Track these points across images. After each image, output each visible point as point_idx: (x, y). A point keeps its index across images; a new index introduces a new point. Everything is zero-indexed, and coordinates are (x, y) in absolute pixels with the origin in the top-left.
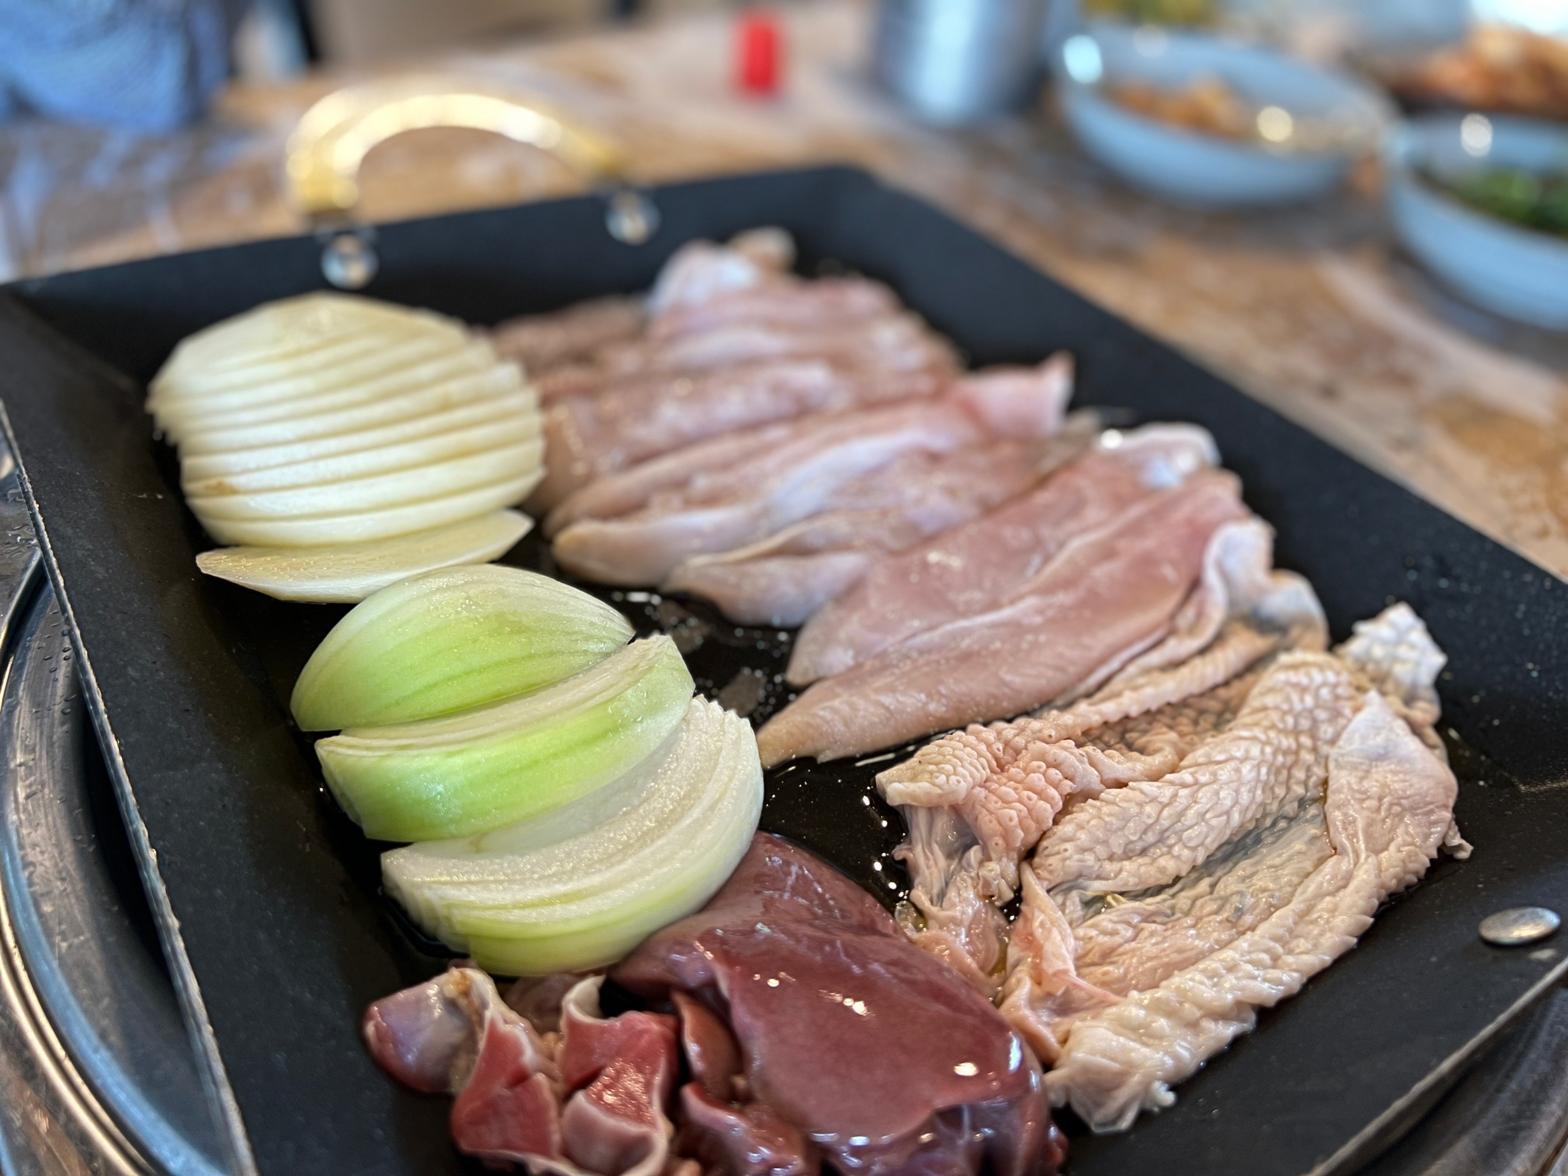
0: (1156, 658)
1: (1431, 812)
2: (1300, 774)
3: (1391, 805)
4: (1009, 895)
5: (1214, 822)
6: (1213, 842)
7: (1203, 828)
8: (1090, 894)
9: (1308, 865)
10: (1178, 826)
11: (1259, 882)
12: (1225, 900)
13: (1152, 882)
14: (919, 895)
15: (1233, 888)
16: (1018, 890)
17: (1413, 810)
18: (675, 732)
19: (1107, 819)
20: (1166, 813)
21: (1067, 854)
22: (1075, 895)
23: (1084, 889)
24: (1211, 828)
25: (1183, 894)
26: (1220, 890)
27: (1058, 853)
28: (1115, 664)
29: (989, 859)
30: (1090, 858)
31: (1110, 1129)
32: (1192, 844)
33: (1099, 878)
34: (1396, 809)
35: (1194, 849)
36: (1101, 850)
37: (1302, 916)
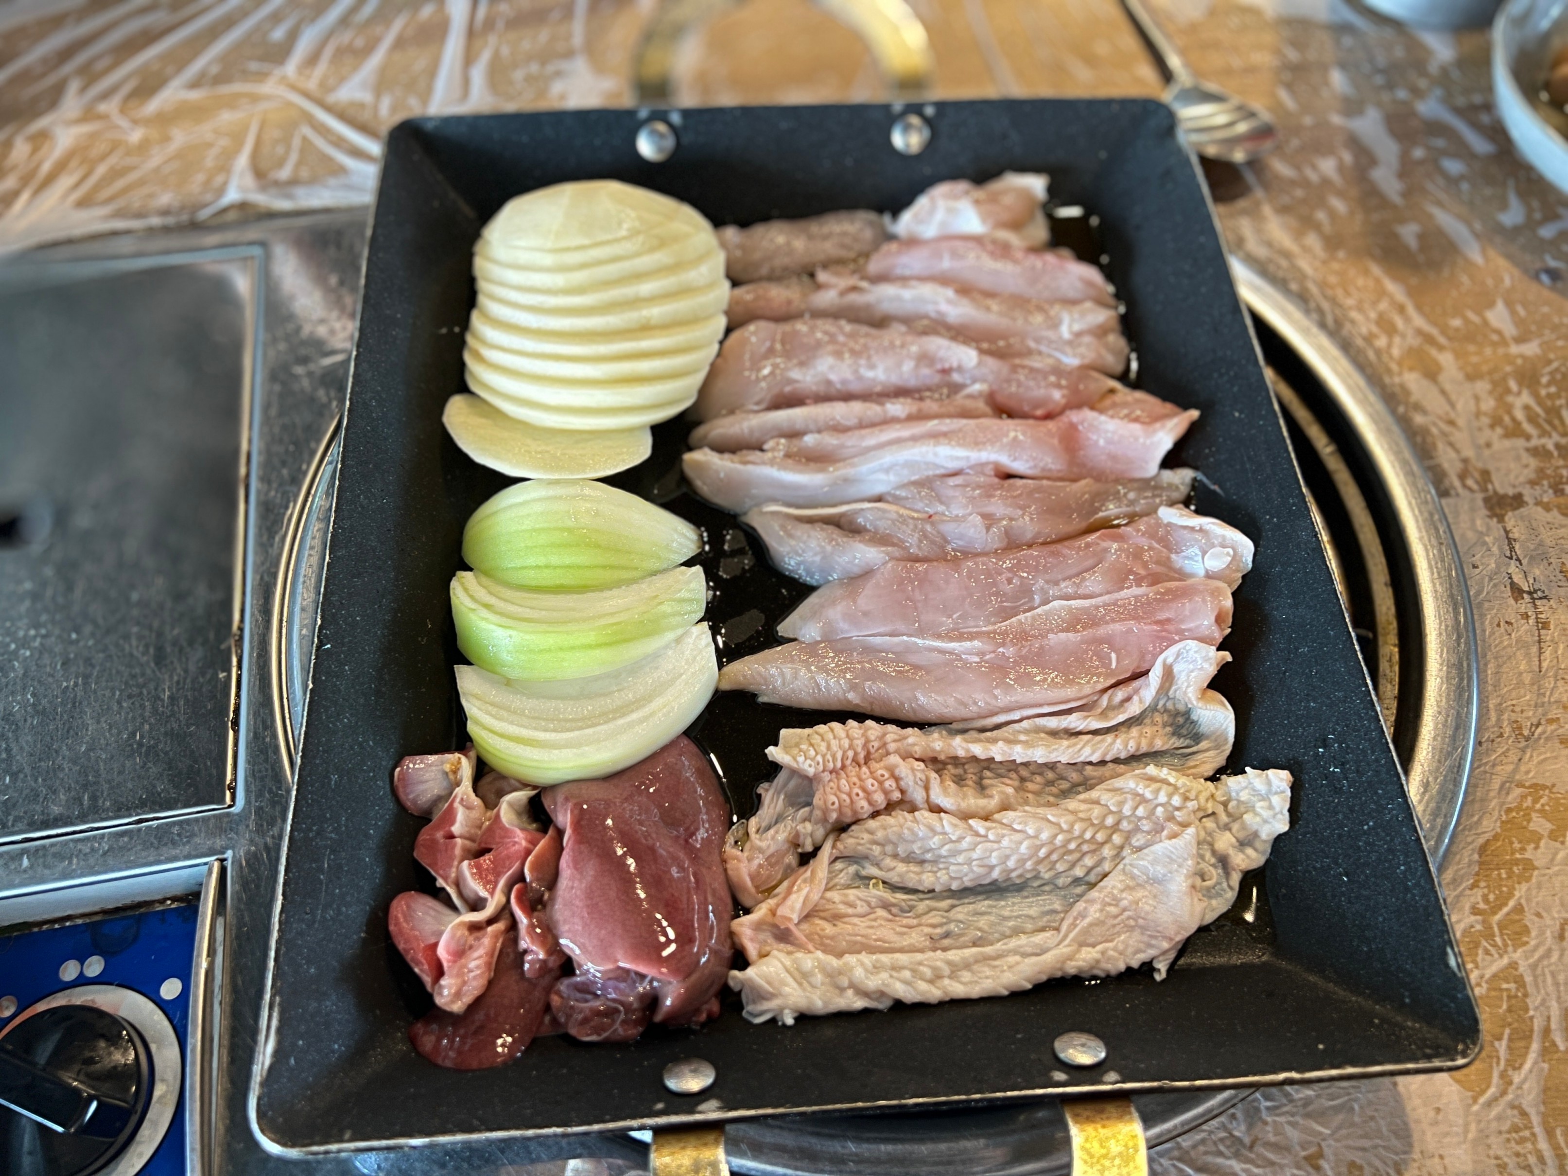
0: (1053, 723)
1: (1155, 937)
2: (1089, 861)
3: (1129, 918)
4: (809, 848)
5: (975, 869)
6: (971, 880)
7: (965, 868)
8: (864, 873)
9: (1029, 926)
10: (952, 860)
11: (983, 922)
12: (950, 921)
13: (910, 885)
14: (753, 822)
15: (960, 917)
16: (817, 849)
17: (1143, 929)
18: (667, 647)
19: (906, 831)
20: (947, 847)
21: (862, 842)
22: (852, 869)
23: (863, 868)
24: (972, 871)
25: (927, 902)
26: (952, 914)
27: (857, 838)
28: (1016, 716)
29: (810, 821)
30: (877, 850)
31: (751, 1019)
32: (953, 875)
33: (877, 865)
34: (1132, 923)
35: (952, 878)
36: (889, 849)
37: (986, 959)
